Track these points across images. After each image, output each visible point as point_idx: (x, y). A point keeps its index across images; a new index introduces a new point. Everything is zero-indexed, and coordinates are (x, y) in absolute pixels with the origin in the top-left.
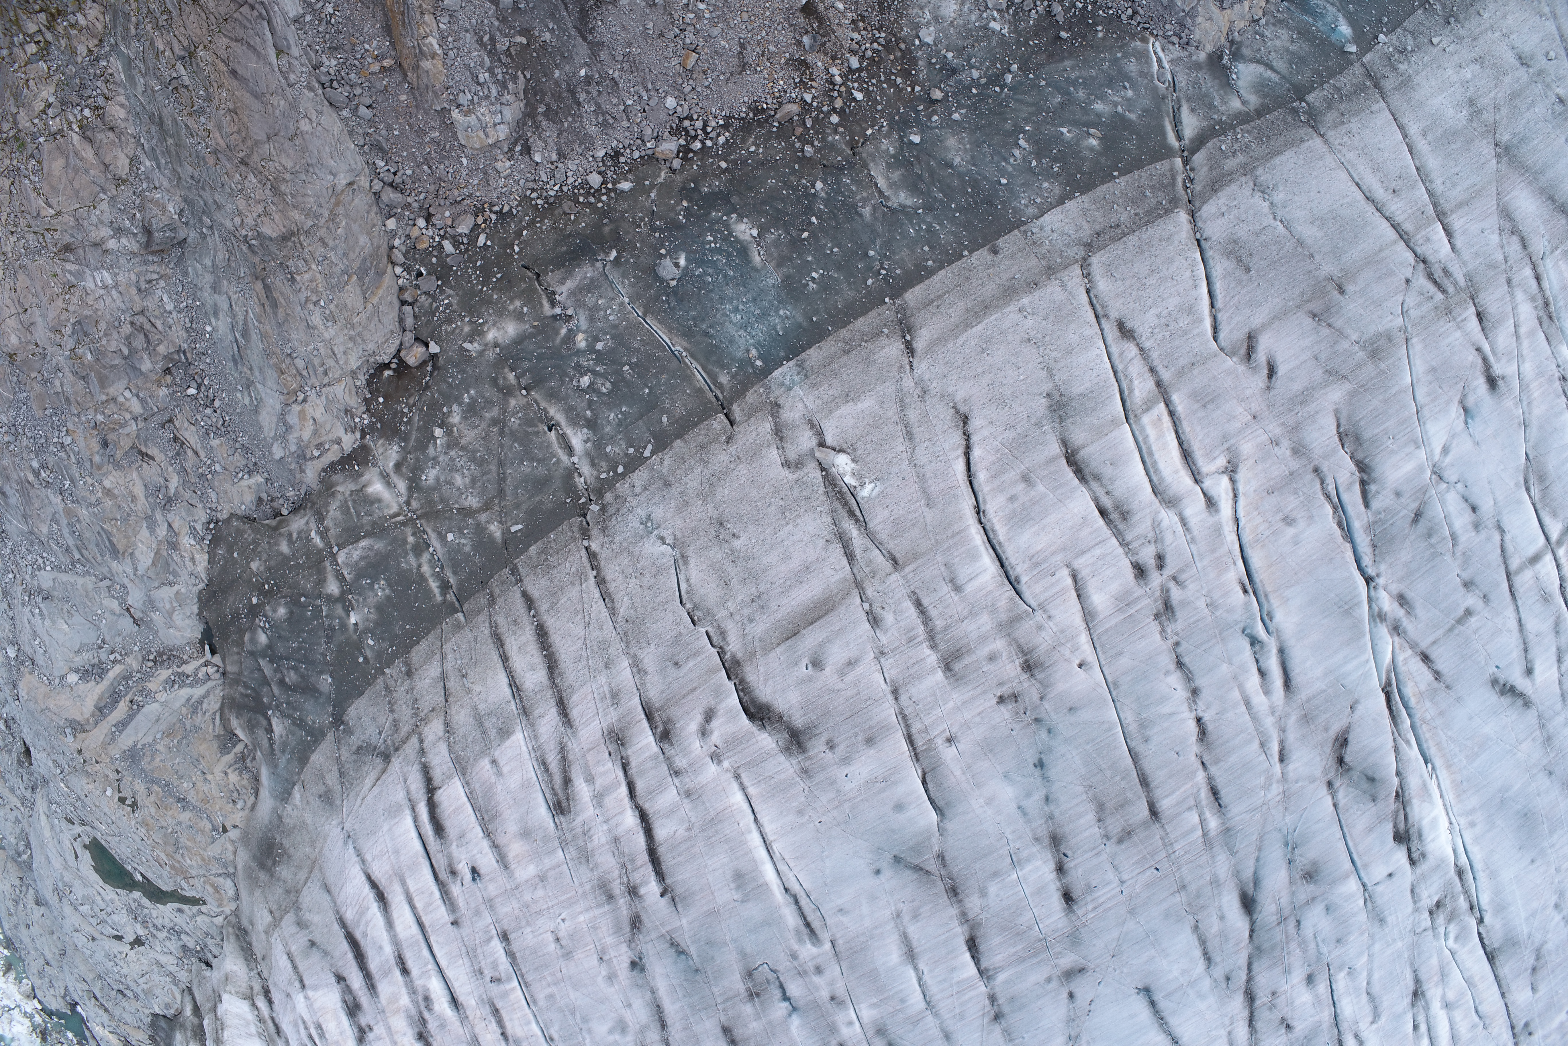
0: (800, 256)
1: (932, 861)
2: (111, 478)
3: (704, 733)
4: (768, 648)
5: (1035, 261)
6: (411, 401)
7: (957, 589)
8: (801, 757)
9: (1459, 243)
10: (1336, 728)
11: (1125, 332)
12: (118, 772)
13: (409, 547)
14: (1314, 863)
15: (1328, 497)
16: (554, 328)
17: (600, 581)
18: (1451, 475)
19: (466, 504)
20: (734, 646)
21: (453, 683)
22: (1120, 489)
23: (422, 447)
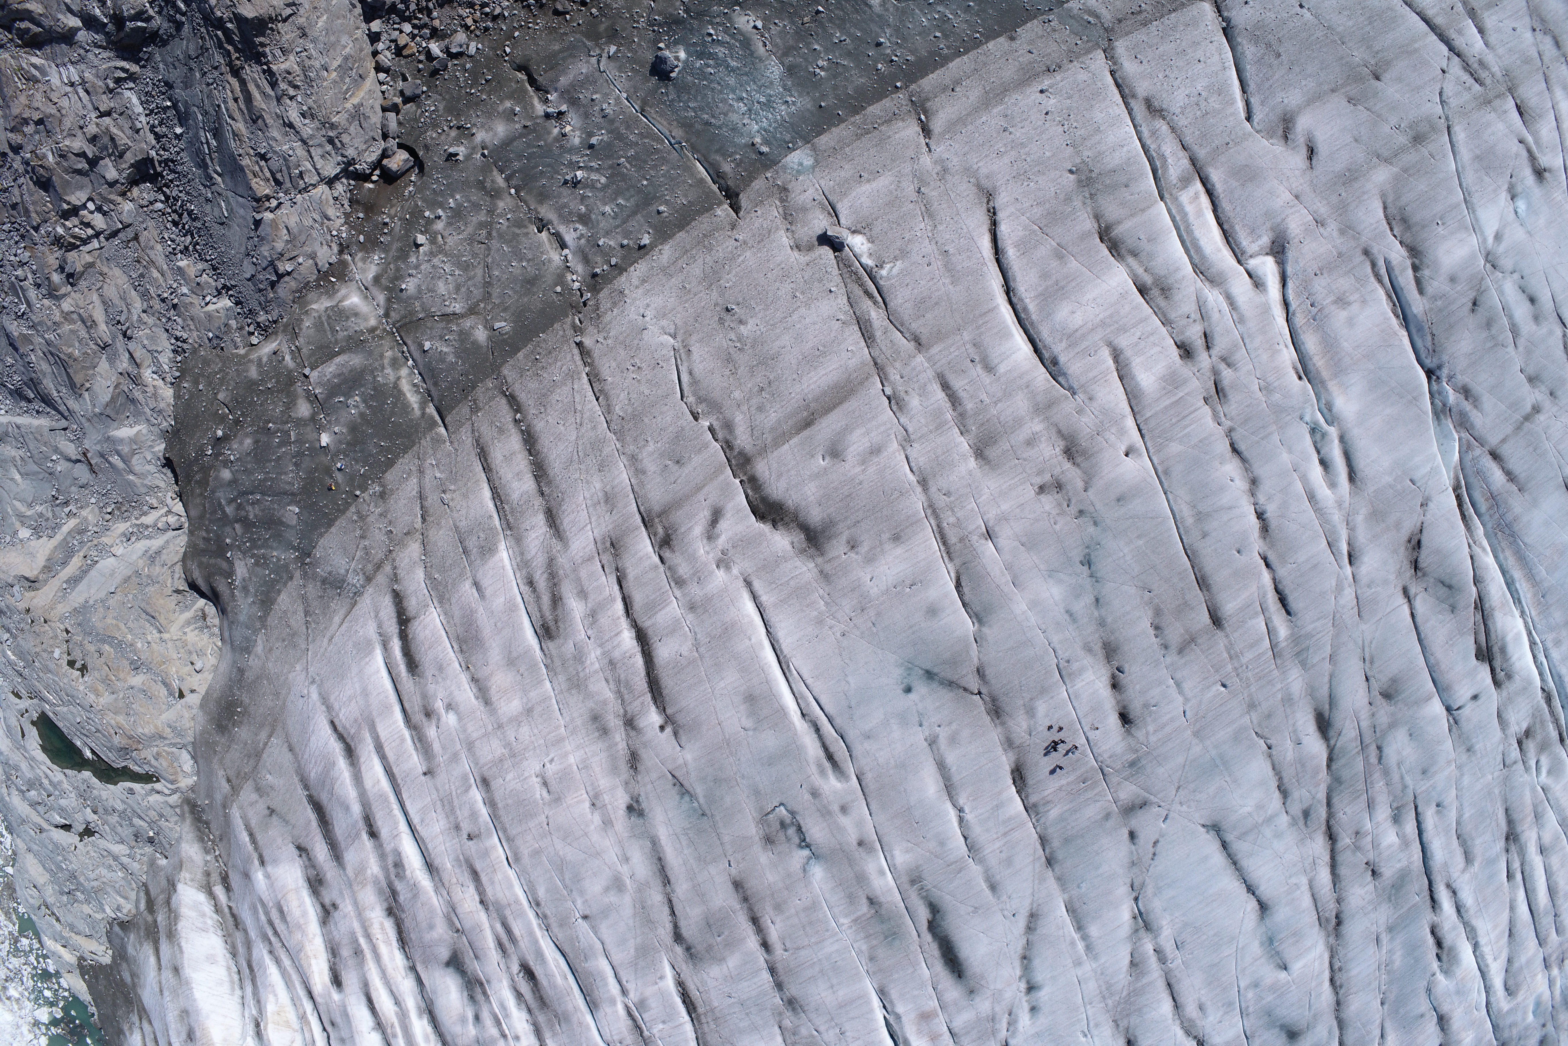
0: (807, 45)
1: (970, 676)
2: (69, 300)
3: (710, 536)
4: (781, 438)
5: (1054, 47)
6: (393, 212)
7: (989, 369)
8: (819, 560)
9: (1493, 39)
10: (1409, 526)
11: (1154, 109)
12: (67, 632)
13: (386, 361)
14: (1394, 681)
15: (1380, 281)
16: (545, 128)
17: (594, 378)
18: (1507, 263)
19: (450, 310)
20: (743, 439)
21: (432, 499)
22: (1159, 265)
23: (403, 255)
